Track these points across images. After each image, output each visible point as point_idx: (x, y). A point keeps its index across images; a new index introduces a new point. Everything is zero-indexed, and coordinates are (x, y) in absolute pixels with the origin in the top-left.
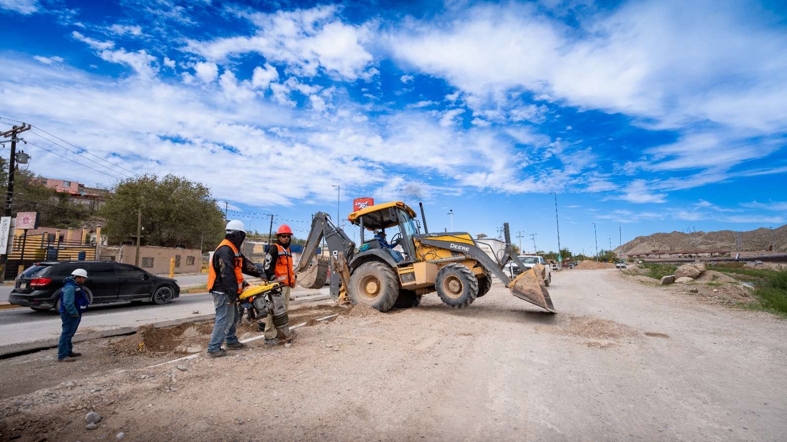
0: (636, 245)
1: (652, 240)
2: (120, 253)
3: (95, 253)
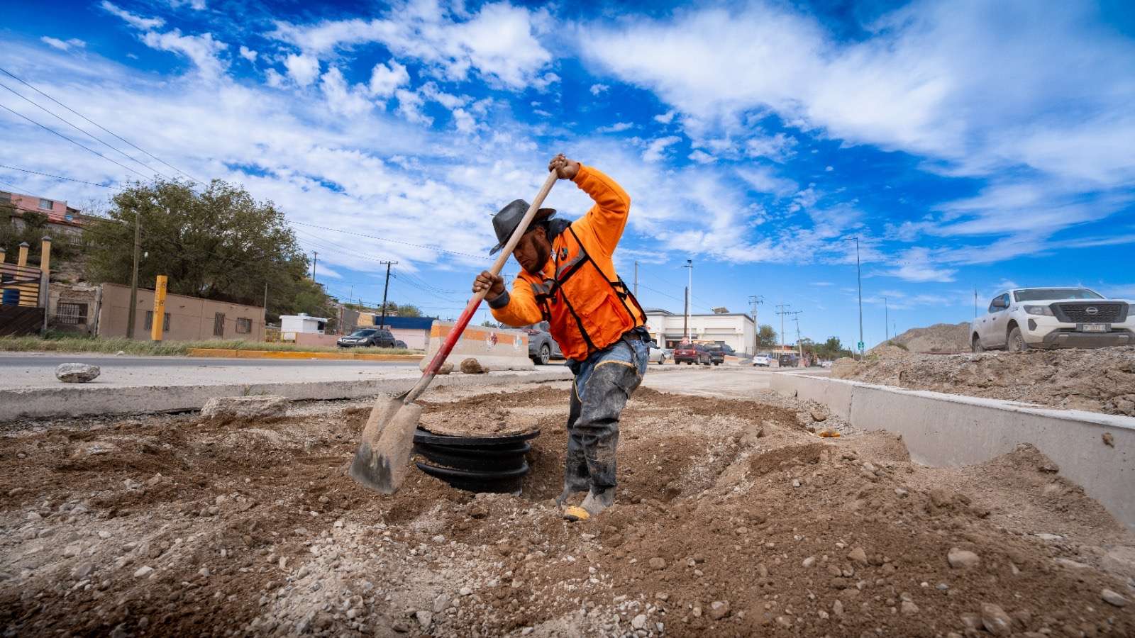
0: (910, 339)
1: (932, 335)
2: (97, 299)
3: (39, 293)
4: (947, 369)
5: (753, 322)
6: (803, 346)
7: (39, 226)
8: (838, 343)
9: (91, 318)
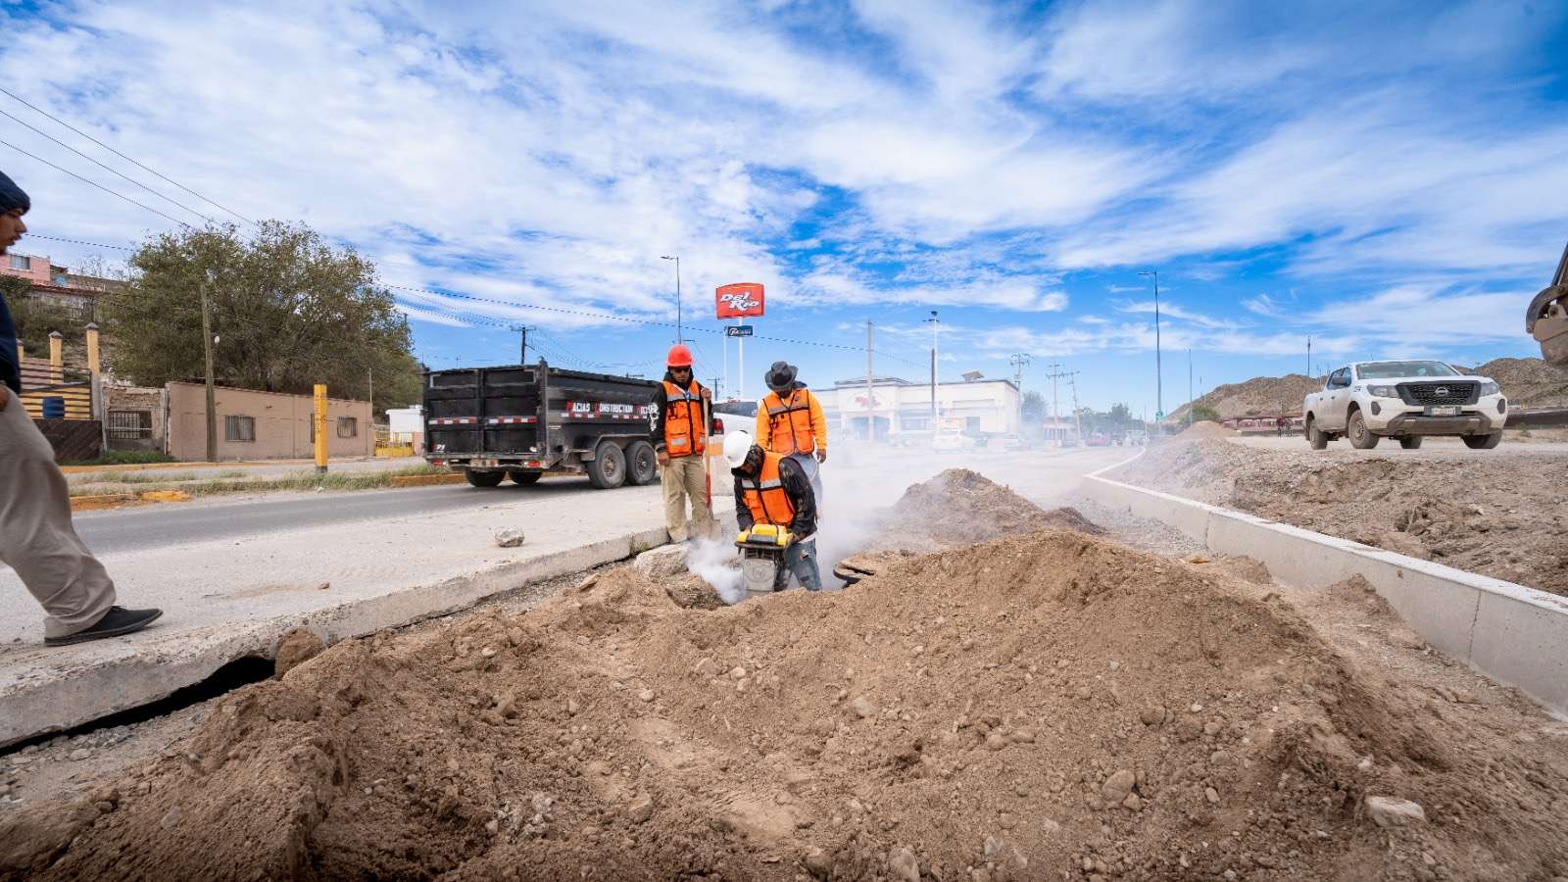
0: (1220, 399)
1: (1249, 394)
2: (163, 404)
3: (90, 400)
4: (1286, 478)
5: (1017, 389)
6: (1081, 418)
7: (23, 296)
8: (1126, 412)
9: (157, 429)
